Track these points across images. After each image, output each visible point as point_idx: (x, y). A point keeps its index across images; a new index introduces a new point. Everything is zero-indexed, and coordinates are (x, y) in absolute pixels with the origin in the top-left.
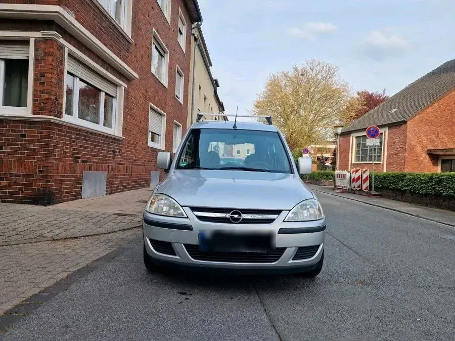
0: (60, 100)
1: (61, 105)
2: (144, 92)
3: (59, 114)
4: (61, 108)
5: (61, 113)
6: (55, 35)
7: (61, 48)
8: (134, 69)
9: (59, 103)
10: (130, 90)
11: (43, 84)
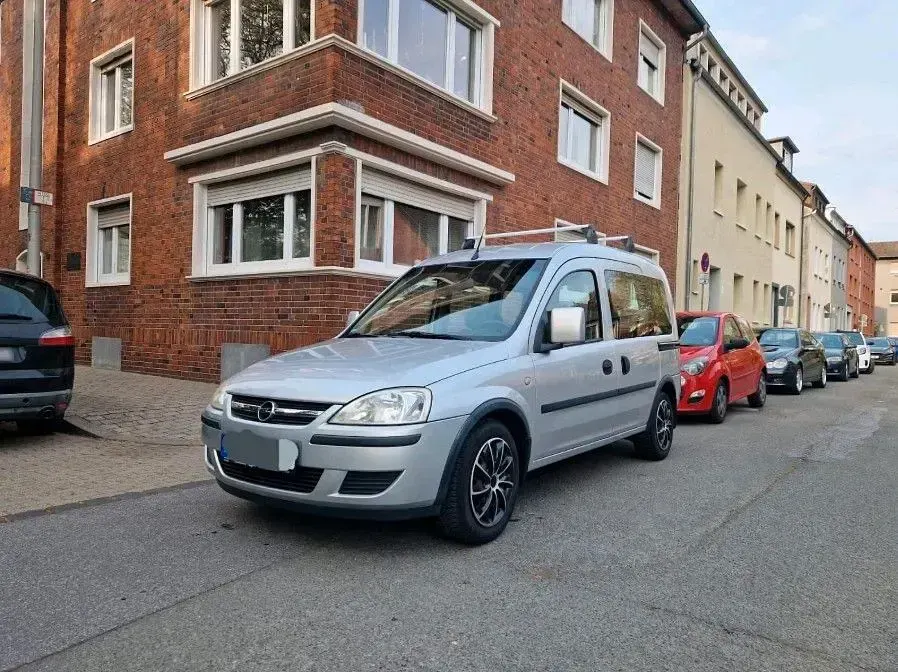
0: (350, 241)
1: (352, 247)
2: (540, 202)
3: (350, 262)
4: (353, 253)
5: (352, 260)
6: (335, 145)
7: (350, 162)
8: (505, 166)
9: (349, 245)
10: (502, 204)
11: (324, 221)
